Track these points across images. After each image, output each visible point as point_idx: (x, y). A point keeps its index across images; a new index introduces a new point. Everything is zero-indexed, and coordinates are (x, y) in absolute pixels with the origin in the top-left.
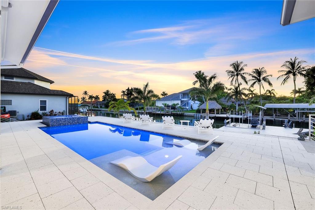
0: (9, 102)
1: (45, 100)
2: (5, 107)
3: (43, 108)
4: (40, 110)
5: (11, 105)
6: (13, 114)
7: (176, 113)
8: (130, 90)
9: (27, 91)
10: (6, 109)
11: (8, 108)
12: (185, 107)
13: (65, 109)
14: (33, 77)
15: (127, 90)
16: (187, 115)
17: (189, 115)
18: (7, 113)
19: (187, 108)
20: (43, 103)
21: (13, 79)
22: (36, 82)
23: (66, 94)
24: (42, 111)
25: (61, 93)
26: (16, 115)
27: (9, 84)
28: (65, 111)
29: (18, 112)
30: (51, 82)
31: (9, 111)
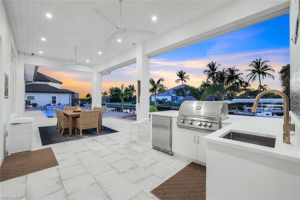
0: (33, 98)
1: (55, 96)
2: (30, 101)
3: (54, 102)
4: (52, 103)
5: (34, 99)
6: (35, 105)
7: (163, 107)
8: (131, 87)
9: (44, 91)
10: (31, 102)
11: (32, 102)
12: (173, 102)
13: (69, 103)
14: (48, 80)
15: (129, 86)
16: (173, 108)
17: (174, 108)
18: (31, 105)
19: (176, 102)
20: (54, 98)
21: (35, 82)
22: (50, 84)
23: (69, 92)
24: (53, 104)
25: (66, 91)
26: (36, 106)
27: (33, 85)
28: (69, 104)
29: (38, 104)
30: (61, 83)
31: (33, 104)
